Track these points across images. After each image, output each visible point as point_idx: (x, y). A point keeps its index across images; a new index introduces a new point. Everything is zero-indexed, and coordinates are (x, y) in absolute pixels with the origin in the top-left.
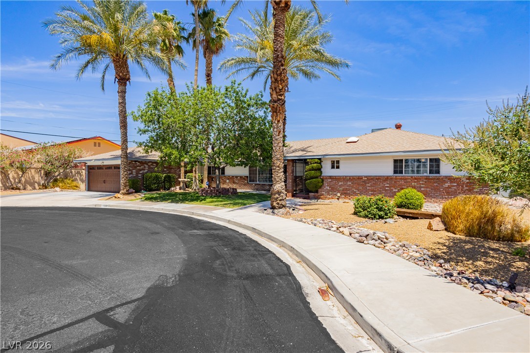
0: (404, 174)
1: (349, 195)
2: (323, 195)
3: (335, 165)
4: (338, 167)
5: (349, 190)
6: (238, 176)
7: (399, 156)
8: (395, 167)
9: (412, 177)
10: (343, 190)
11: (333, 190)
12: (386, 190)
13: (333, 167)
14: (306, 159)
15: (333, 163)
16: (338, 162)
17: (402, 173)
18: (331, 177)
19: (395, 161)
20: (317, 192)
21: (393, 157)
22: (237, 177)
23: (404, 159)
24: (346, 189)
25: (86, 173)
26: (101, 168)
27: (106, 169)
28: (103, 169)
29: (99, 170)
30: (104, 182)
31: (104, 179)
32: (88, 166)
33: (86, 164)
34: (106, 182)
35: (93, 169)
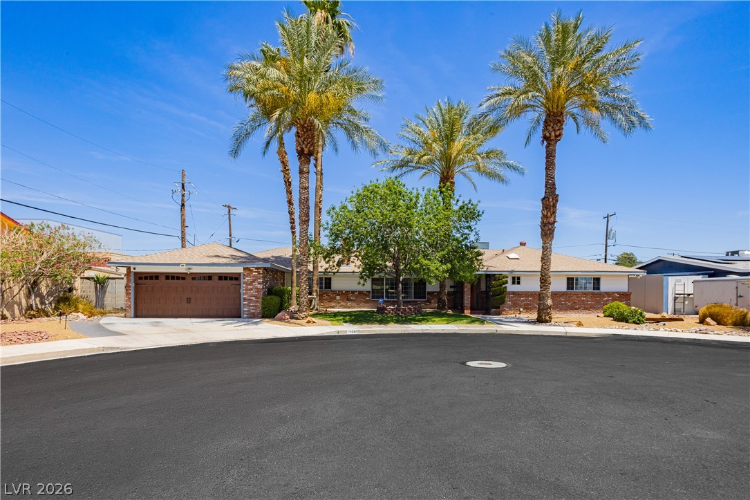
0: (575, 290)
1: (530, 309)
2: (504, 310)
3: (517, 280)
4: (519, 283)
5: (530, 305)
6: (356, 292)
7: (571, 275)
8: (568, 284)
9: (582, 293)
10: (525, 305)
11: (515, 306)
12: (562, 304)
13: (514, 283)
14: (495, 275)
15: (514, 278)
16: (519, 278)
17: (573, 289)
18: (513, 293)
19: (568, 279)
20: (498, 308)
21: (566, 275)
22: (353, 292)
23: (575, 277)
24: (528, 305)
25: (130, 287)
26: (178, 278)
27: (193, 279)
28: (183, 279)
29: (170, 281)
30: (189, 300)
31: (188, 297)
32: (135, 273)
33: (132, 270)
34: (193, 301)
35: (151, 278)
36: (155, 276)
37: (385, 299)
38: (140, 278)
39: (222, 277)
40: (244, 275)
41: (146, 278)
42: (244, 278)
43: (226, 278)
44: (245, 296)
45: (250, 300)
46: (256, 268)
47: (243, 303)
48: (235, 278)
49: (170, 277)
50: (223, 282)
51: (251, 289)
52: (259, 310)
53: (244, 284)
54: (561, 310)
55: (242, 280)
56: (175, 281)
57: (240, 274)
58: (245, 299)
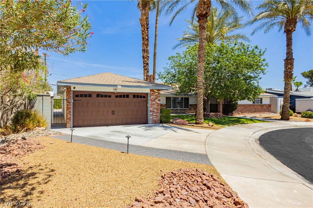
0: (255, 104)
11: (237, 111)
25: (70, 102)
26: (106, 96)
27: (117, 97)
28: (110, 96)
29: (100, 98)
30: (113, 112)
31: (113, 110)
32: (74, 91)
33: (72, 89)
34: (116, 113)
35: (86, 96)
36: (89, 95)
37: (172, 108)
38: (77, 96)
39: (136, 96)
40: (150, 95)
41: (82, 96)
42: (150, 97)
43: (138, 97)
44: (150, 109)
45: (153, 111)
46: (158, 90)
47: (149, 113)
48: (144, 96)
49: (99, 95)
50: (136, 99)
51: (154, 104)
52: (159, 118)
53: (150, 100)
54: (251, 113)
55: (149, 98)
56: (104, 98)
57: (147, 94)
58: (151, 111)
